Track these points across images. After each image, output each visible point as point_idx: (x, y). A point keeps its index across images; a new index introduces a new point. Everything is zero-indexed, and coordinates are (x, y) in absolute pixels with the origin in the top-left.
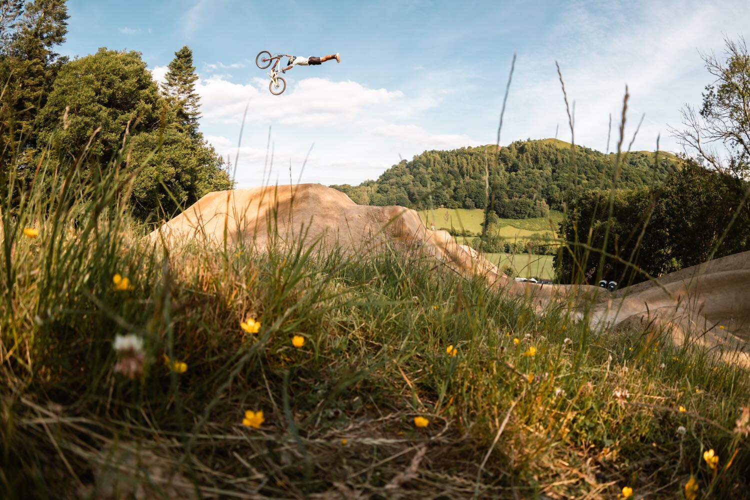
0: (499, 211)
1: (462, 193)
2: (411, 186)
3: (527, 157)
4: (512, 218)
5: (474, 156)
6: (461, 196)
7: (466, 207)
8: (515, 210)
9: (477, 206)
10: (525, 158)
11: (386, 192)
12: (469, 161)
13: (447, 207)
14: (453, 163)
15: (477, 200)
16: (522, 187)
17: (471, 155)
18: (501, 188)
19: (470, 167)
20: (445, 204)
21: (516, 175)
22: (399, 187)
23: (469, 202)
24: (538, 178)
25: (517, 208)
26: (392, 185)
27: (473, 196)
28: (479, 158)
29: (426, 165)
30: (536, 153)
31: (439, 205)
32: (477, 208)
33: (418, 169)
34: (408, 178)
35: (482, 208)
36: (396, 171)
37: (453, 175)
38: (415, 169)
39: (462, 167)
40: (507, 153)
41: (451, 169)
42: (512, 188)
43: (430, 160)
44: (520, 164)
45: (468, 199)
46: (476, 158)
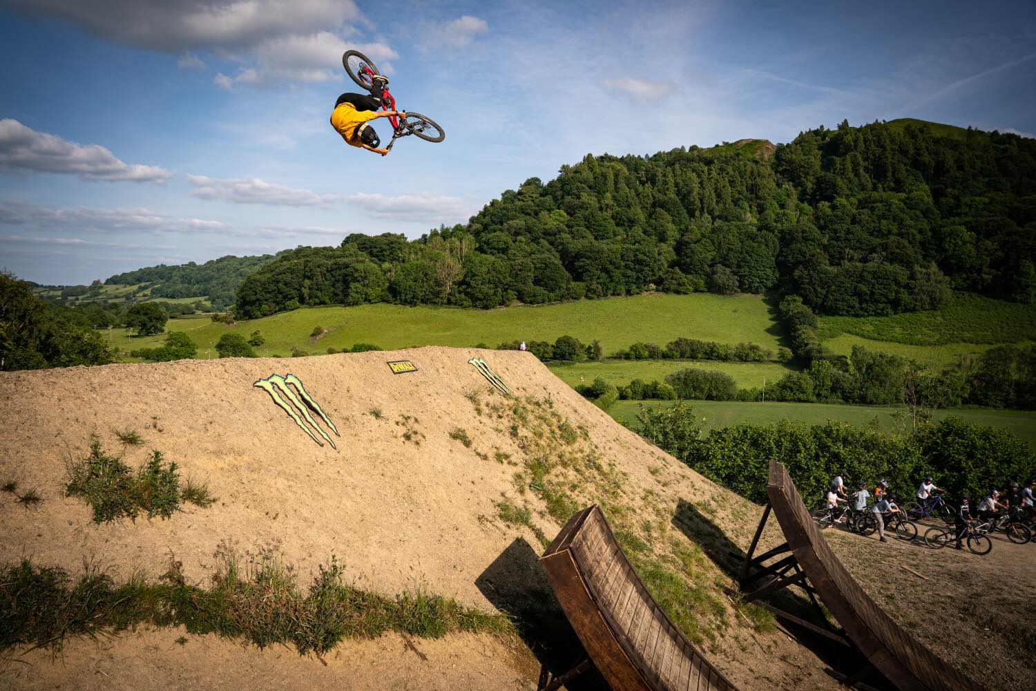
0: (812, 296)
1: (704, 253)
2: (566, 237)
3: (856, 165)
4: (848, 314)
5: (717, 165)
6: (702, 262)
7: (714, 288)
8: (857, 294)
9: (745, 288)
10: (849, 166)
11: (504, 251)
12: (705, 177)
13: (666, 291)
14: (665, 183)
15: (745, 271)
16: (865, 235)
17: (709, 162)
18: (806, 239)
19: (709, 191)
20: (659, 282)
21: (834, 208)
22: (535, 240)
23: (723, 275)
24: (902, 210)
25: (864, 288)
26: (517, 234)
27: (734, 261)
28: (730, 169)
29: (597, 188)
30: (878, 151)
31: (646, 283)
32: (744, 291)
33: (578, 197)
34: (554, 219)
35: (756, 292)
36: (518, 203)
37: (668, 211)
38: (568, 198)
39: (689, 192)
40: (798, 157)
41: (660, 196)
42: (838, 239)
43: (604, 176)
44: (839, 181)
45: (720, 268)
46: (722, 170)
